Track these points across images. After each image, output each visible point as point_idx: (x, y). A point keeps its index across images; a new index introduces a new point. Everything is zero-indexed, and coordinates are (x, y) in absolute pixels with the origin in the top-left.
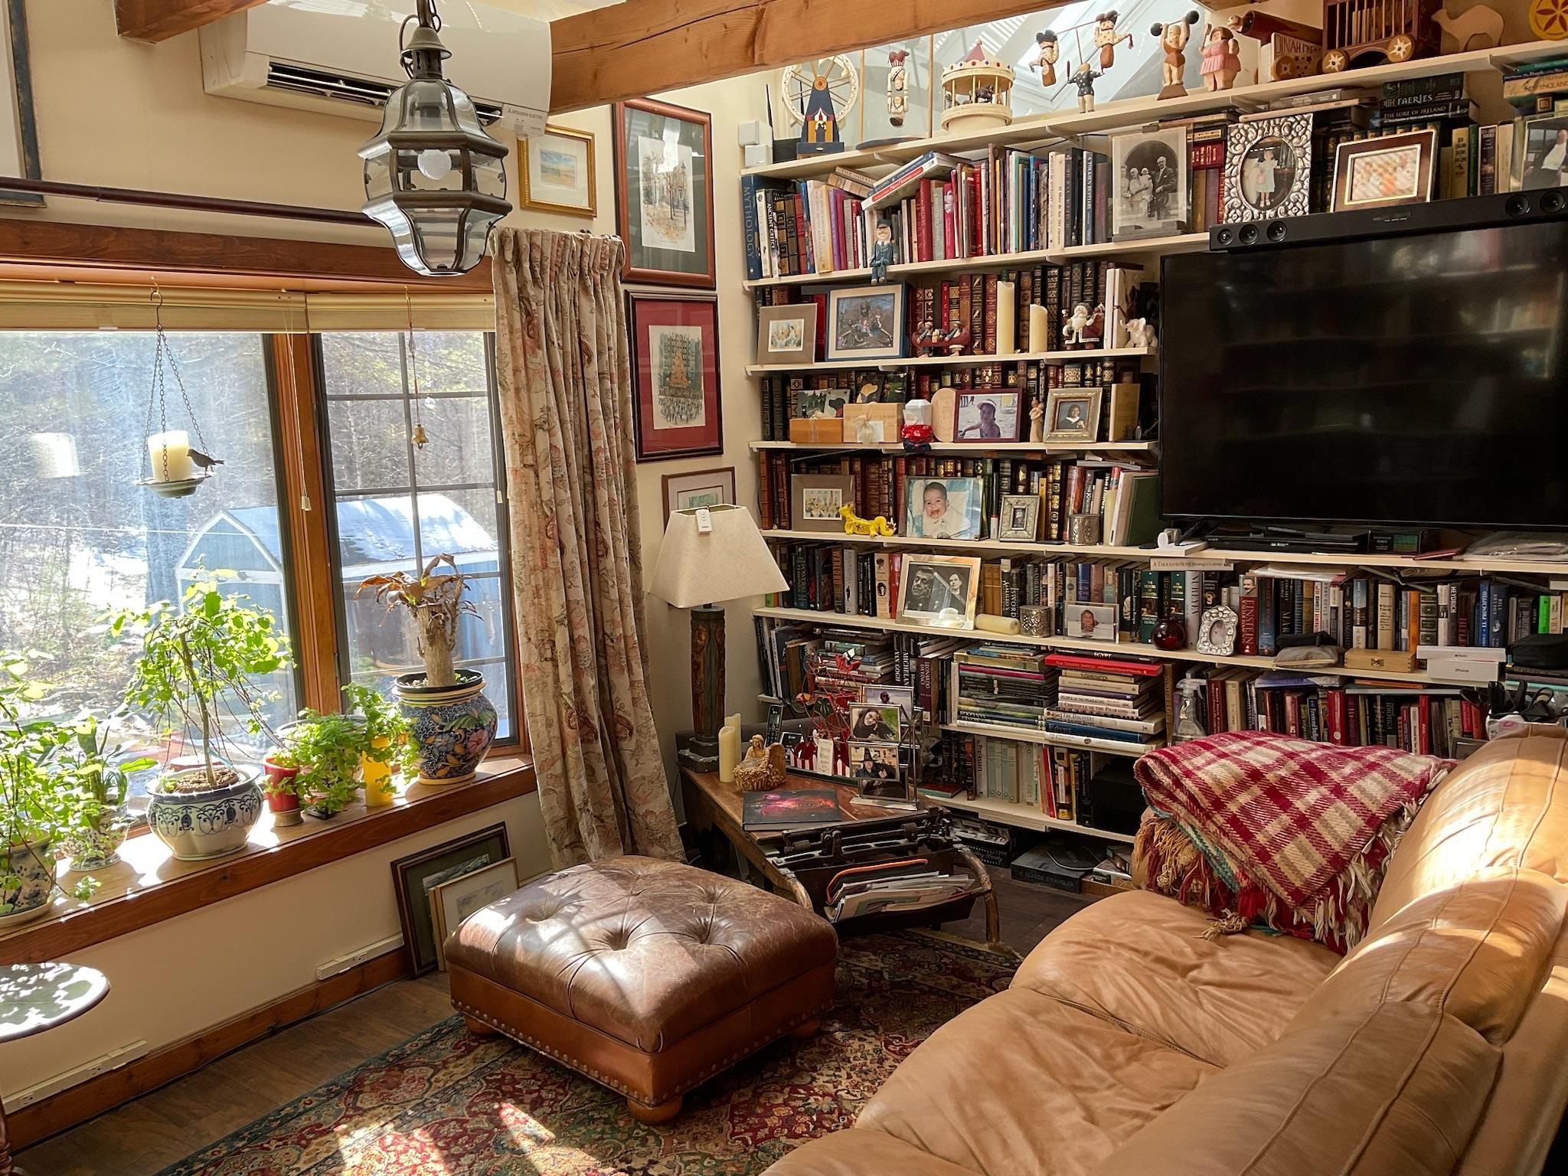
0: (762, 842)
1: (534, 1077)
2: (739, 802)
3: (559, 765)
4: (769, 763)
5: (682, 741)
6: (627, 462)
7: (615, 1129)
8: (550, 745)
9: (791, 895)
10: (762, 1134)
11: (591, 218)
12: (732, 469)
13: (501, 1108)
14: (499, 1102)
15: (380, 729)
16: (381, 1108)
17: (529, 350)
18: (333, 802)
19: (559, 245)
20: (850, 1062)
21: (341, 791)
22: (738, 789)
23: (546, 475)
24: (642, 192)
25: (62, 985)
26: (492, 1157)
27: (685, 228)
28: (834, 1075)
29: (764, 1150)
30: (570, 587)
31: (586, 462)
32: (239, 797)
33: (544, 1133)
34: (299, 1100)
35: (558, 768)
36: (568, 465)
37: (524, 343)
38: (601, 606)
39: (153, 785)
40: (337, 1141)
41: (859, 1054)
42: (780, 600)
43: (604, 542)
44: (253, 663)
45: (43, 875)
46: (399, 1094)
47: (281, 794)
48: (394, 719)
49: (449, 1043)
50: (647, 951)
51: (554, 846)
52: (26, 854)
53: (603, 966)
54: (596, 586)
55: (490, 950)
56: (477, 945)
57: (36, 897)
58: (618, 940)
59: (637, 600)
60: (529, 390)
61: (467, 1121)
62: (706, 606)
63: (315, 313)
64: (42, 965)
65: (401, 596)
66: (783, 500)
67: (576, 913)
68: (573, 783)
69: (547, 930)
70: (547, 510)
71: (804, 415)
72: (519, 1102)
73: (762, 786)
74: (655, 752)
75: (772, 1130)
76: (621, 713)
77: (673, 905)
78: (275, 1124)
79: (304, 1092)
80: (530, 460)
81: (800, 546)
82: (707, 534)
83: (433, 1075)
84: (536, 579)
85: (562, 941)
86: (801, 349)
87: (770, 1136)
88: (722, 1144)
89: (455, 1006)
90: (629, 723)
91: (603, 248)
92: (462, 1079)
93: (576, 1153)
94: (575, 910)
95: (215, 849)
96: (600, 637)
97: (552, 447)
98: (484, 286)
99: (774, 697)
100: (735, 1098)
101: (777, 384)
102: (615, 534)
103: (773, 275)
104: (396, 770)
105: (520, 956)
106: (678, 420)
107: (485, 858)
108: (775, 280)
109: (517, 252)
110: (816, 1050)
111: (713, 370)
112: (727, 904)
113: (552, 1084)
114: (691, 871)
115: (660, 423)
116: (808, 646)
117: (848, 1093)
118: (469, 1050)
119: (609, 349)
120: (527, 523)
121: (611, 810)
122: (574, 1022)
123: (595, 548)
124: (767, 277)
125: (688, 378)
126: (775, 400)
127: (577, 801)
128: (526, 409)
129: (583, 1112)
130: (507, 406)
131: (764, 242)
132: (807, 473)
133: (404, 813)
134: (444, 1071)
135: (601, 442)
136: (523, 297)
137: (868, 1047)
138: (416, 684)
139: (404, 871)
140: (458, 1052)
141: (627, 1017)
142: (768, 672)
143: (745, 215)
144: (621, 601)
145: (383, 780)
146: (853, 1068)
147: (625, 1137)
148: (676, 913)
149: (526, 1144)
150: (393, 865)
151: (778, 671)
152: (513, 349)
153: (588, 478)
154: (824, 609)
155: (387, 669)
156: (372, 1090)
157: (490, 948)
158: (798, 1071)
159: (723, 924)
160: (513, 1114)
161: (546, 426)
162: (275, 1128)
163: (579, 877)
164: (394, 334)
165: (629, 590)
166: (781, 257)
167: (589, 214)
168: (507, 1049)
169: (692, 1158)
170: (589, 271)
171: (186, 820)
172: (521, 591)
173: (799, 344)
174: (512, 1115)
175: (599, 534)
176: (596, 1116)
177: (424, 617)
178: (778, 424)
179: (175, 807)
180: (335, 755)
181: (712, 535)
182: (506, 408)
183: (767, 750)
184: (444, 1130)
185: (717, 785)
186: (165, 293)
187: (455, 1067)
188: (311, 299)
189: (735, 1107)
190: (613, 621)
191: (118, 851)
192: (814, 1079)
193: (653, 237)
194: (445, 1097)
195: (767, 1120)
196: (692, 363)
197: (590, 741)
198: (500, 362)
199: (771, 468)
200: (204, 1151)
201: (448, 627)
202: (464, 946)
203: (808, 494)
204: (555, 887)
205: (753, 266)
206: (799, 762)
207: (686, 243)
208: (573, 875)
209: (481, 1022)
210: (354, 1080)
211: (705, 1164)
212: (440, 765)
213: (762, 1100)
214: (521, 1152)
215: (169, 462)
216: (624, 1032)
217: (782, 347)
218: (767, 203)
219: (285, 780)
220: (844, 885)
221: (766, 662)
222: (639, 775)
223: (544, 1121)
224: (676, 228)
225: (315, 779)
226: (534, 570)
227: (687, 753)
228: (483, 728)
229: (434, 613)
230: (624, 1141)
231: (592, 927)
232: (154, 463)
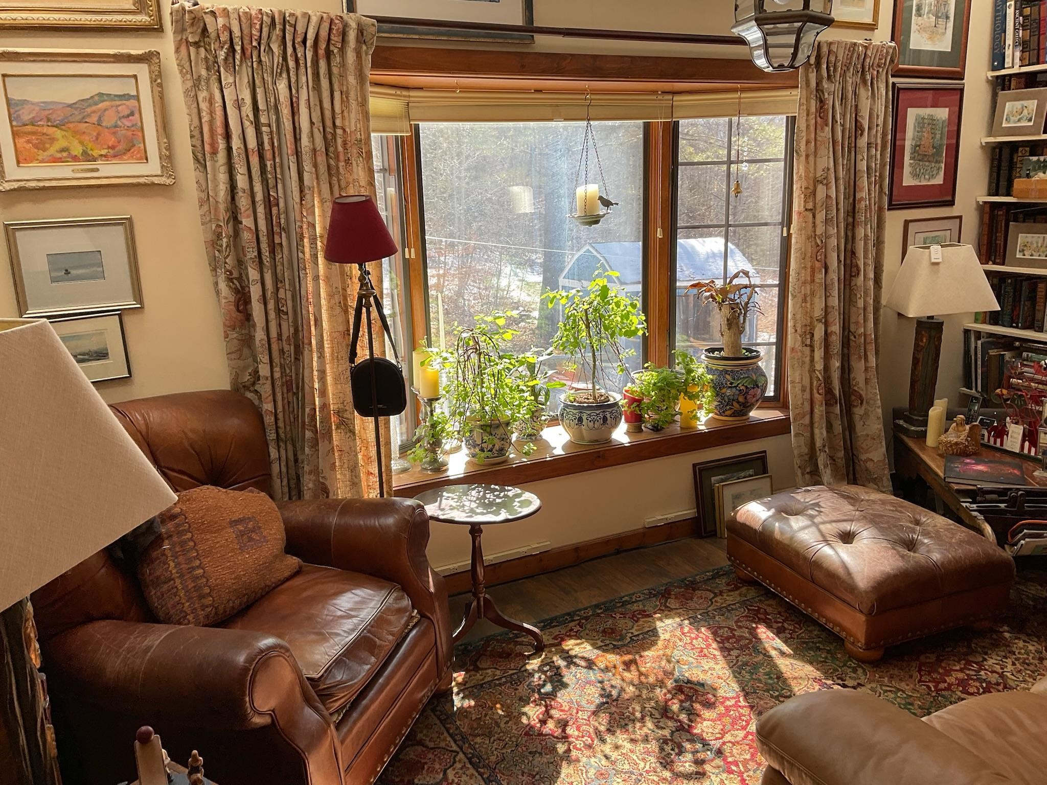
0: (958, 491)
1: (779, 613)
2: (941, 462)
3: (807, 418)
4: (968, 436)
5: (897, 414)
6: (880, 209)
7: (834, 658)
8: (803, 404)
9: (980, 532)
10: (942, 686)
11: (873, 30)
12: (960, 218)
13: (757, 627)
14: (756, 623)
15: (693, 380)
16: (681, 610)
17: (819, 127)
18: (662, 421)
19: (849, 50)
20: (1015, 654)
21: (667, 415)
22: (940, 452)
23: (821, 216)
24: (914, 8)
25: (517, 500)
26: (751, 655)
27: (944, 34)
28: (1002, 660)
29: (943, 696)
30: (828, 297)
31: (850, 208)
32: (610, 410)
33: (785, 648)
34: (633, 594)
35: (807, 420)
36: (838, 210)
37: (816, 122)
38: (849, 312)
39: (563, 397)
40: (654, 623)
41: (1023, 651)
42: (988, 318)
43: (857, 266)
44: (624, 330)
45: (505, 439)
46: (692, 604)
47: (632, 413)
48: (702, 375)
49: (724, 581)
50: (868, 548)
51: (799, 472)
52: (498, 426)
53: (836, 552)
54: (847, 296)
55: (757, 528)
56: (748, 523)
57: (502, 451)
58: (847, 537)
59: (876, 310)
60: (815, 156)
61: (735, 630)
62: (929, 318)
63: (678, 106)
64: (506, 488)
65: (712, 296)
66: (1000, 242)
67: (817, 516)
68: (817, 431)
69: (796, 522)
70: (819, 242)
71: (1028, 176)
72: (769, 627)
73: (960, 452)
74: (879, 418)
75: (950, 685)
76: (856, 388)
77: (888, 522)
78: (619, 605)
79: (636, 591)
80: (810, 206)
81: (1009, 278)
82: (937, 264)
83: (713, 598)
84: (805, 289)
85: (806, 531)
86: (1031, 124)
87: (948, 689)
88: (912, 686)
89: (729, 559)
90: (861, 396)
91: (882, 51)
92: (733, 604)
93: (807, 666)
94: (816, 513)
95: (595, 439)
96: (846, 333)
97: (828, 197)
98: (790, 83)
99: (974, 391)
100: (922, 658)
101: (1006, 152)
102: (866, 260)
103: (1014, 64)
104: (700, 407)
105: (777, 535)
106: (922, 179)
107: (751, 472)
108: (1016, 70)
109: (819, 58)
110: (987, 641)
111: (954, 141)
112: (930, 529)
113: (791, 621)
114: (902, 502)
115: (908, 180)
116: (1008, 355)
117: (1013, 675)
118: (737, 588)
119: (877, 125)
120: (803, 250)
121: (841, 454)
122: (811, 584)
123: (850, 270)
124: (1009, 68)
125: (934, 147)
126: (1003, 164)
127: (819, 444)
128: (812, 170)
129: (813, 642)
130: (799, 168)
131: (1009, 41)
132: (1024, 221)
133: (702, 435)
134: (720, 597)
135: (863, 194)
136: (819, 89)
137: (1031, 648)
138: (716, 354)
139: (701, 471)
140: (729, 588)
141: (851, 588)
142: (971, 372)
143: (995, 20)
144: (865, 309)
145: (692, 412)
146: (1016, 659)
147: (841, 665)
148: (890, 528)
149: (773, 653)
150: (694, 466)
151: (979, 371)
152: (808, 126)
153: (850, 220)
154: (1024, 328)
155: (696, 343)
156: (676, 598)
157: (758, 526)
158: (973, 652)
159: (926, 541)
160: (765, 633)
161: (825, 182)
162: (619, 607)
163: (819, 493)
164: (727, 119)
165: (871, 302)
166: (1023, 51)
167: (872, 27)
168: (762, 592)
169: (889, 689)
170: (869, 69)
171: (580, 420)
172: (794, 297)
173: (1030, 120)
174: (763, 632)
175: (854, 261)
176: (821, 647)
177: (726, 311)
178: (1003, 183)
179: (575, 411)
180: (665, 392)
181: (941, 265)
182: (798, 169)
183: (968, 427)
184: (720, 632)
185: (923, 447)
186: (593, 97)
187: (727, 596)
188: (676, 98)
189: (922, 664)
190: (857, 323)
191: (542, 433)
192: (985, 660)
193: (919, 41)
194: (721, 612)
195: (946, 678)
196: (938, 136)
197: (831, 405)
198: (797, 136)
199: (992, 217)
200: (580, 610)
201: (742, 318)
202: (739, 523)
203: (1022, 238)
204: (802, 497)
205: (997, 58)
206: (992, 439)
207: (945, 44)
208: (814, 491)
209: (746, 572)
210: (665, 590)
211: (899, 695)
212: (728, 407)
213: (943, 665)
214: (770, 657)
215: (587, 203)
216: (848, 597)
217: (1015, 122)
218: (1015, 9)
219: (635, 404)
220: (1025, 531)
221: (970, 364)
222: (864, 433)
223: (785, 642)
224: (937, 33)
225: (653, 406)
226: (804, 283)
227: (901, 422)
228: (758, 387)
229: (733, 309)
230: (841, 667)
231: (828, 526)
232: (579, 203)
